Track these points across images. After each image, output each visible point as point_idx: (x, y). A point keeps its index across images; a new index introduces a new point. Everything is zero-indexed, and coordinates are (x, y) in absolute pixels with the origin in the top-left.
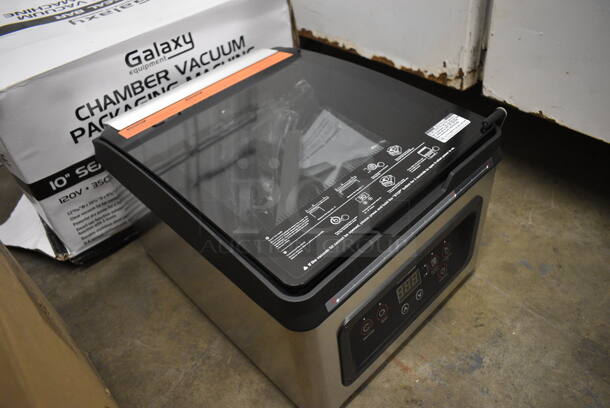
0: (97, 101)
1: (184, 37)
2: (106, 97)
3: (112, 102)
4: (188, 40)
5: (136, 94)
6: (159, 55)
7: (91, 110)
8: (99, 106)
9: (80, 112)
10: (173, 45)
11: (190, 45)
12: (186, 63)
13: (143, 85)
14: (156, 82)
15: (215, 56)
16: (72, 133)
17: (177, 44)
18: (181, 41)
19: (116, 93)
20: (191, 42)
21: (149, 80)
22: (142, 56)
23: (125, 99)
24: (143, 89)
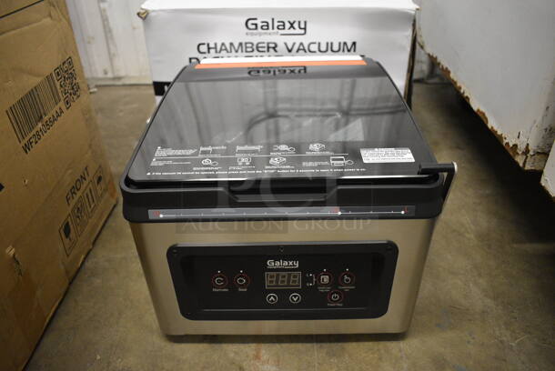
0: (216, 44)
1: (299, 22)
2: (223, 44)
3: (226, 49)
4: (302, 26)
5: (246, 52)
6: (273, 28)
7: (209, 49)
8: (216, 48)
9: (201, 46)
10: (288, 25)
11: (303, 31)
12: (294, 44)
13: (255, 47)
14: (266, 49)
15: (323, 48)
16: (190, 59)
17: (292, 26)
18: (296, 25)
19: (231, 44)
20: (305, 29)
21: (260, 45)
22: (260, 25)
23: (237, 51)
24: (253, 51)
